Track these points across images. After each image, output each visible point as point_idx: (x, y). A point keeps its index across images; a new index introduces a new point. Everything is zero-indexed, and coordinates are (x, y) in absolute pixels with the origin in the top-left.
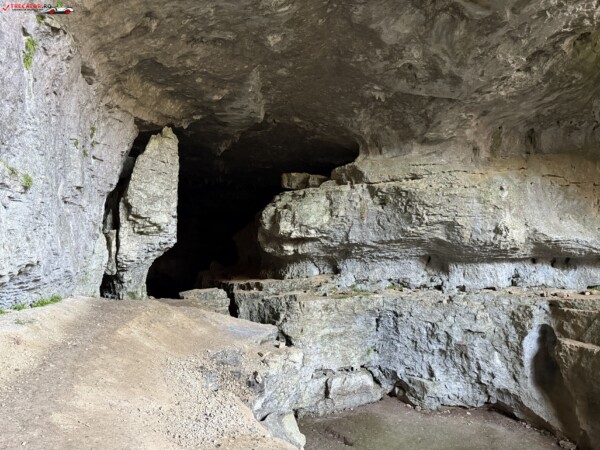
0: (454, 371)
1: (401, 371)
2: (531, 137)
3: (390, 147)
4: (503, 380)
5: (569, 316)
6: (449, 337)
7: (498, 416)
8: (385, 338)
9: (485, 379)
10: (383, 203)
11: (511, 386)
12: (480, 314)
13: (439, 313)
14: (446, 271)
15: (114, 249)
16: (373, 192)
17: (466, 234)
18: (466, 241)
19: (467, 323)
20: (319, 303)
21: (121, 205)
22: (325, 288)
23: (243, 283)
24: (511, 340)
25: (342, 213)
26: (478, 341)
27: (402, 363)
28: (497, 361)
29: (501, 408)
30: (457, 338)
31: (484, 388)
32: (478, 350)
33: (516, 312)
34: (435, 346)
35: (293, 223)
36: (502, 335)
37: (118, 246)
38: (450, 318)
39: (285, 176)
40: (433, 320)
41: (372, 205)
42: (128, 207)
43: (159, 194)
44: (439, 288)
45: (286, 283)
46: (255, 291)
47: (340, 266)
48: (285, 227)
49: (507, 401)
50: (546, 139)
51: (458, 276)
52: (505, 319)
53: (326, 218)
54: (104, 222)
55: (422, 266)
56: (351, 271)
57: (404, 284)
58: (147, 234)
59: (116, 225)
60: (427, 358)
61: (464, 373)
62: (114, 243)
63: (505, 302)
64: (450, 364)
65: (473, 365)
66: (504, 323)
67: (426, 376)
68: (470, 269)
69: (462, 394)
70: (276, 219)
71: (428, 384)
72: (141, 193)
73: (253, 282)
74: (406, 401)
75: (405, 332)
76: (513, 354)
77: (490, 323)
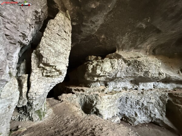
0: (142, 113)
1: (126, 114)
3: (126, 49)
4: (158, 116)
6: (143, 104)
8: (122, 105)
9: (152, 116)
10: (129, 65)
11: (160, 118)
12: (152, 97)
13: (139, 97)
14: (138, 85)
16: (125, 61)
17: (150, 75)
18: (150, 77)
19: (148, 100)
21: (33, 55)
22: (106, 91)
24: (161, 104)
25: (116, 68)
26: (151, 105)
27: (127, 111)
28: (156, 111)
30: (145, 104)
31: (152, 118)
32: (151, 107)
33: (161, 96)
34: (138, 107)
36: (157, 103)
37: (29, 86)
38: (143, 99)
40: (138, 99)
41: (125, 65)
44: (136, 89)
45: (91, 89)
46: (81, 92)
48: (98, 72)
49: (158, 121)
52: (158, 98)
53: (111, 69)
55: (130, 83)
56: (112, 85)
59: (28, 71)
60: (135, 110)
61: (146, 114)
62: (25, 85)
63: (158, 93)
64: (142, 112)
65: (149, 112)
66: (158, 99)
67: (134, 115)
68: (145, 84)
69: (145, 120)
71: (136, 118)
74: (128, 123)
75: (129, 103)
76: (161, 108)
77: (154, 100)
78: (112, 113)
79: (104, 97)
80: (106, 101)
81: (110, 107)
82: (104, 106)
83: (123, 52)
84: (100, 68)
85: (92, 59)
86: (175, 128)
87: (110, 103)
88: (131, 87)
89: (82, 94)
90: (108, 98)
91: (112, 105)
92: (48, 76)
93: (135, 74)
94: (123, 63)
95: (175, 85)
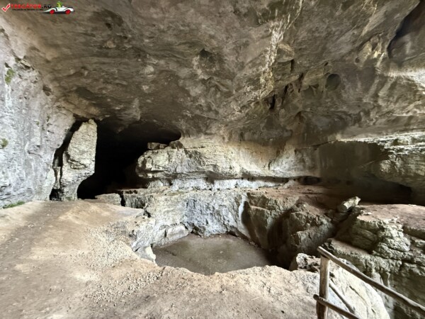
0: (215, 221)
1: (196, 223)
2: (242, 135)
3: (193, 135)
4: (232, 223)
5: (253, 198)
6: (214, 208)
7: (230, 236)
8: (190, 210)
9: (226, 223)
10: (190, 157)
11: (235, 225)
12: (225, 199)
13: (210, 199)
14: (213, 183)
15: (59, 176)
16: (186, 152)
17: (220, 169)
18: (220, 172)
19: (220, 202)
20: (163, 198)
21: (64, 155)
22: (166, 192)
23: (128, 190)
24: (235, 207)
25: (174, 160)
26: (224, 209)
27: (196, 219)
28: (230, 216)
29: (231, 233)
30: (217, 208)
31: (226, 226)
32: (224, 212)
33: (236, 197)
34: (209, 212)
35: (152, 164)
36: (232, 206)
37: (61, 175)
38: (214, 201)
39: (149, 144)
40: (209, 202)
41: (186, 158)
42: (68, 156)
43: (86, 150)
44: (210, 189)
45: (148, 190)
46: (134, 194)
47: (172, 182)
48: (149, 166)
49: (233, 230)
50: (246, 136)
51: (217, 185)
52: (233, 200)
53: (167, 162)
54: (54, 163)
55: (205, 181)
56: (177, 184)
57: (197, 189)
58: (78, 169)
59: (61, 164)
60: (206, 217)
61: (219, 221)
62: (59, 173)
63: (233, 194)
64: (214, 218)
65: (222, 218)
66: (233, 202)
67: (205, 224)
68: (221, 182)
69: (218, 229)
70: (144, 163)
71: (206, 227)
72: (75, 149)
73: (132, 190)
74: (197, 234)
75: (198, 207)
76: (235, 212)
77: (228, 202)
78: (171, 219)
79: (160, 198)
80: (162, 203)
81: (168, 212)
82: (158, 209)
83: (189, 139)
84: (151, 160)
85: (153, 148)
86: (249, 236)
87: (169, 206)
88: (206, 187)
89: (133, 196)
90: (166, 200)
91: (172, 209)
92: (75, 168)
93: (198, 168)
94: (184, 154)
95: (262, 183)
